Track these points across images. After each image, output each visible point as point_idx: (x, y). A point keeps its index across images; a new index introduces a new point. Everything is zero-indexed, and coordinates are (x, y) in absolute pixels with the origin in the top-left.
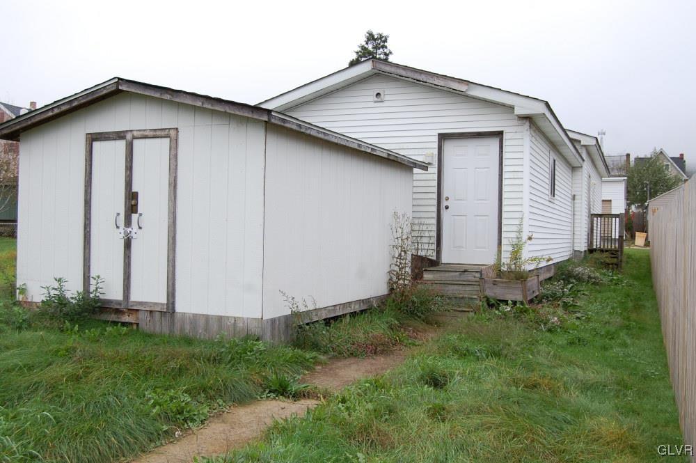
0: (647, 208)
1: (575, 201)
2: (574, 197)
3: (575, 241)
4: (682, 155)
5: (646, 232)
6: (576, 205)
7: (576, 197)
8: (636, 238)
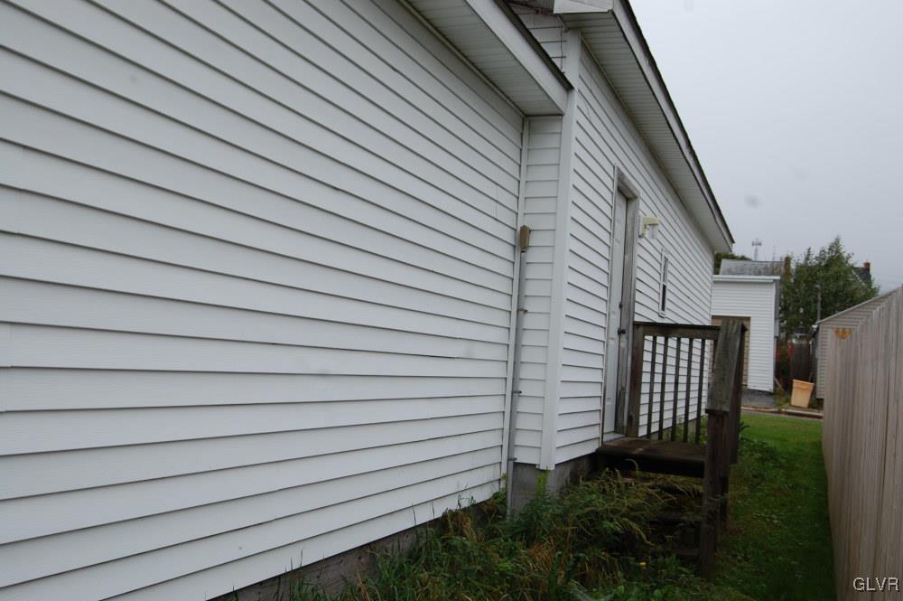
0: (815, 335)
1: (532, 256)
2: (523, 239)
3: (521, 423)
4: (868, 265)
5: (813, 380)
6: (531, 273)
7: (534, 240)
8: (794, 391)
